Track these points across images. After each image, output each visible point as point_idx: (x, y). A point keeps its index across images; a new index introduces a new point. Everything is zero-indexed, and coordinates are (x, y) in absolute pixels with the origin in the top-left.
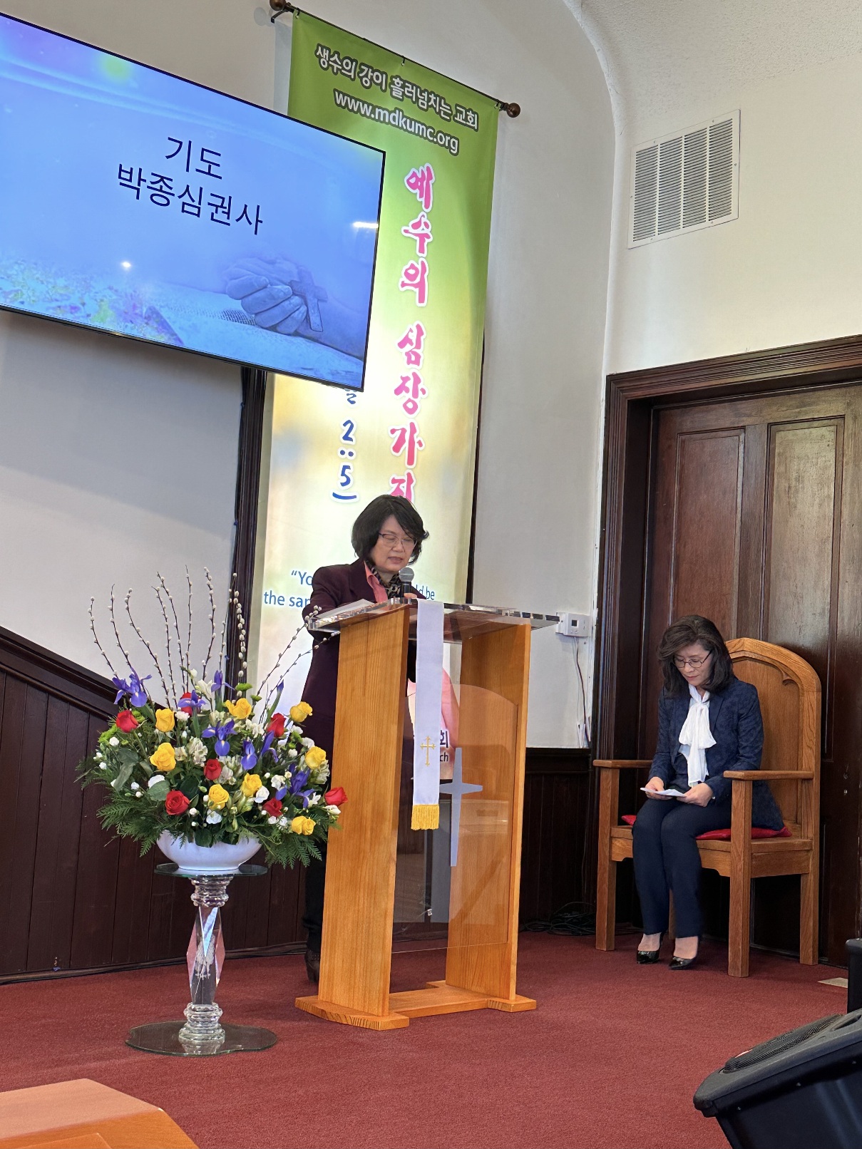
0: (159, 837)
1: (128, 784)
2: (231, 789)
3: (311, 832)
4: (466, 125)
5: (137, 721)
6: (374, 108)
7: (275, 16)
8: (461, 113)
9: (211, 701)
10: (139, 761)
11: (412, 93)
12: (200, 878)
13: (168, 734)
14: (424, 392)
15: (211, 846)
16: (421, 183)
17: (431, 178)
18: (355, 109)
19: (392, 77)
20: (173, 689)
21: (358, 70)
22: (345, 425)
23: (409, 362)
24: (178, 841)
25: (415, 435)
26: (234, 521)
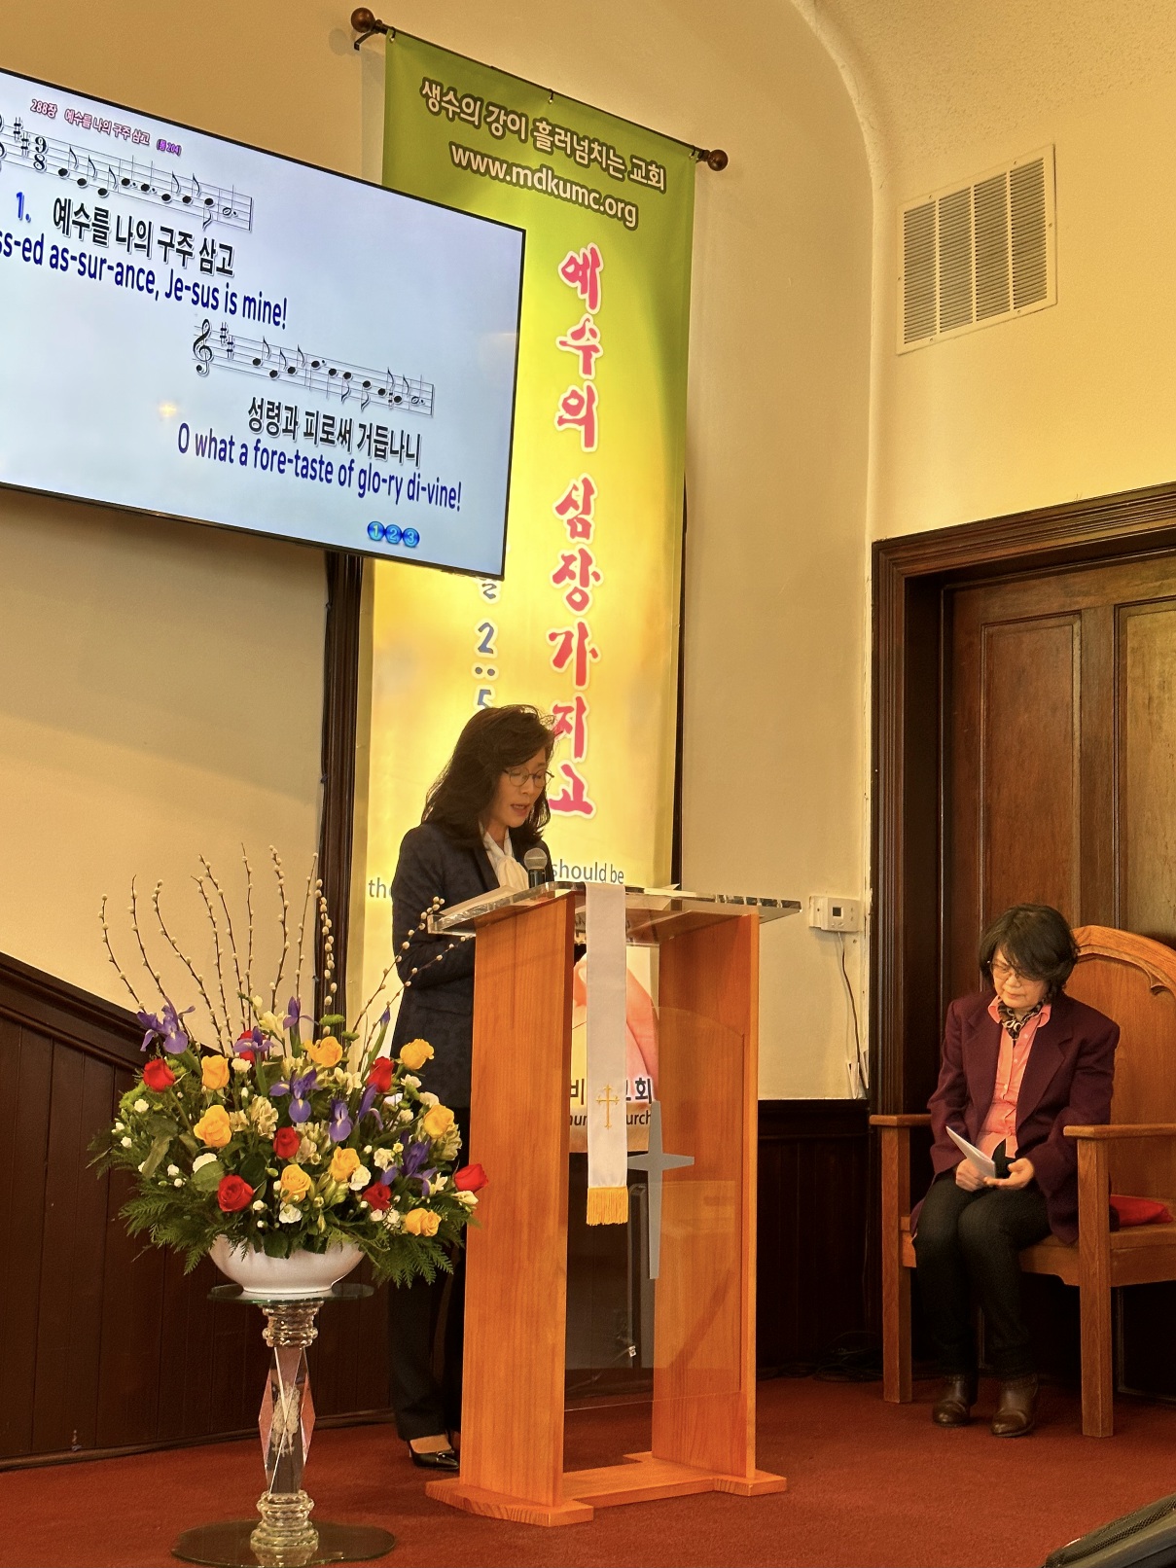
0: (211, 1245)
1: (163, 1168)
2: (315, 1171)
3: (434, 1232)
4: (647, 185)
5: (174, 1074)
6: (510, 166)
7: (361, 40)
8: (640, 167)
9: (283, 1043)
10: (180, 1134)
11: (565, 142)
12: (275, 1304)
13: (221, 1093)
14: (597, 576)
15: (287, 1257)
16: (583, 273)
17: (599, 265)
18: (482, 170)
19: (535, 120)
20: (228, 1026)
21: (484, 113)
22: (481, 630)
23: (574, 533)
24: (239, 1250)
25: (586, 641)
26: (321, 777)
